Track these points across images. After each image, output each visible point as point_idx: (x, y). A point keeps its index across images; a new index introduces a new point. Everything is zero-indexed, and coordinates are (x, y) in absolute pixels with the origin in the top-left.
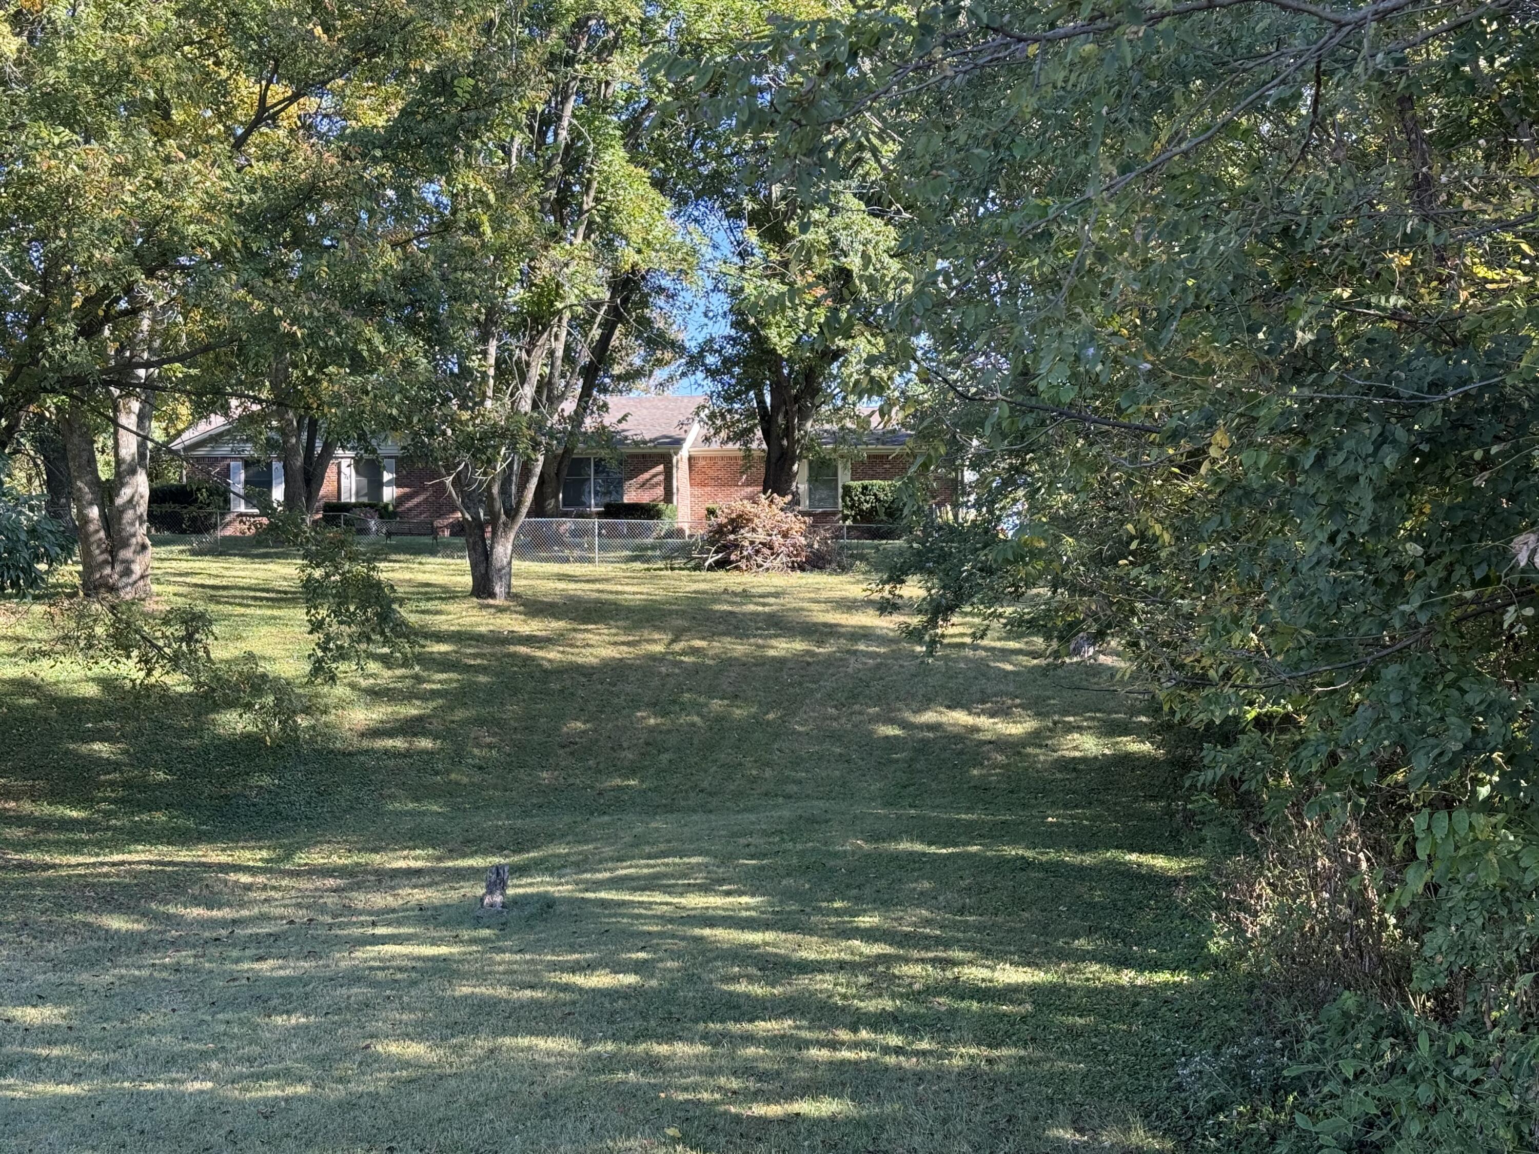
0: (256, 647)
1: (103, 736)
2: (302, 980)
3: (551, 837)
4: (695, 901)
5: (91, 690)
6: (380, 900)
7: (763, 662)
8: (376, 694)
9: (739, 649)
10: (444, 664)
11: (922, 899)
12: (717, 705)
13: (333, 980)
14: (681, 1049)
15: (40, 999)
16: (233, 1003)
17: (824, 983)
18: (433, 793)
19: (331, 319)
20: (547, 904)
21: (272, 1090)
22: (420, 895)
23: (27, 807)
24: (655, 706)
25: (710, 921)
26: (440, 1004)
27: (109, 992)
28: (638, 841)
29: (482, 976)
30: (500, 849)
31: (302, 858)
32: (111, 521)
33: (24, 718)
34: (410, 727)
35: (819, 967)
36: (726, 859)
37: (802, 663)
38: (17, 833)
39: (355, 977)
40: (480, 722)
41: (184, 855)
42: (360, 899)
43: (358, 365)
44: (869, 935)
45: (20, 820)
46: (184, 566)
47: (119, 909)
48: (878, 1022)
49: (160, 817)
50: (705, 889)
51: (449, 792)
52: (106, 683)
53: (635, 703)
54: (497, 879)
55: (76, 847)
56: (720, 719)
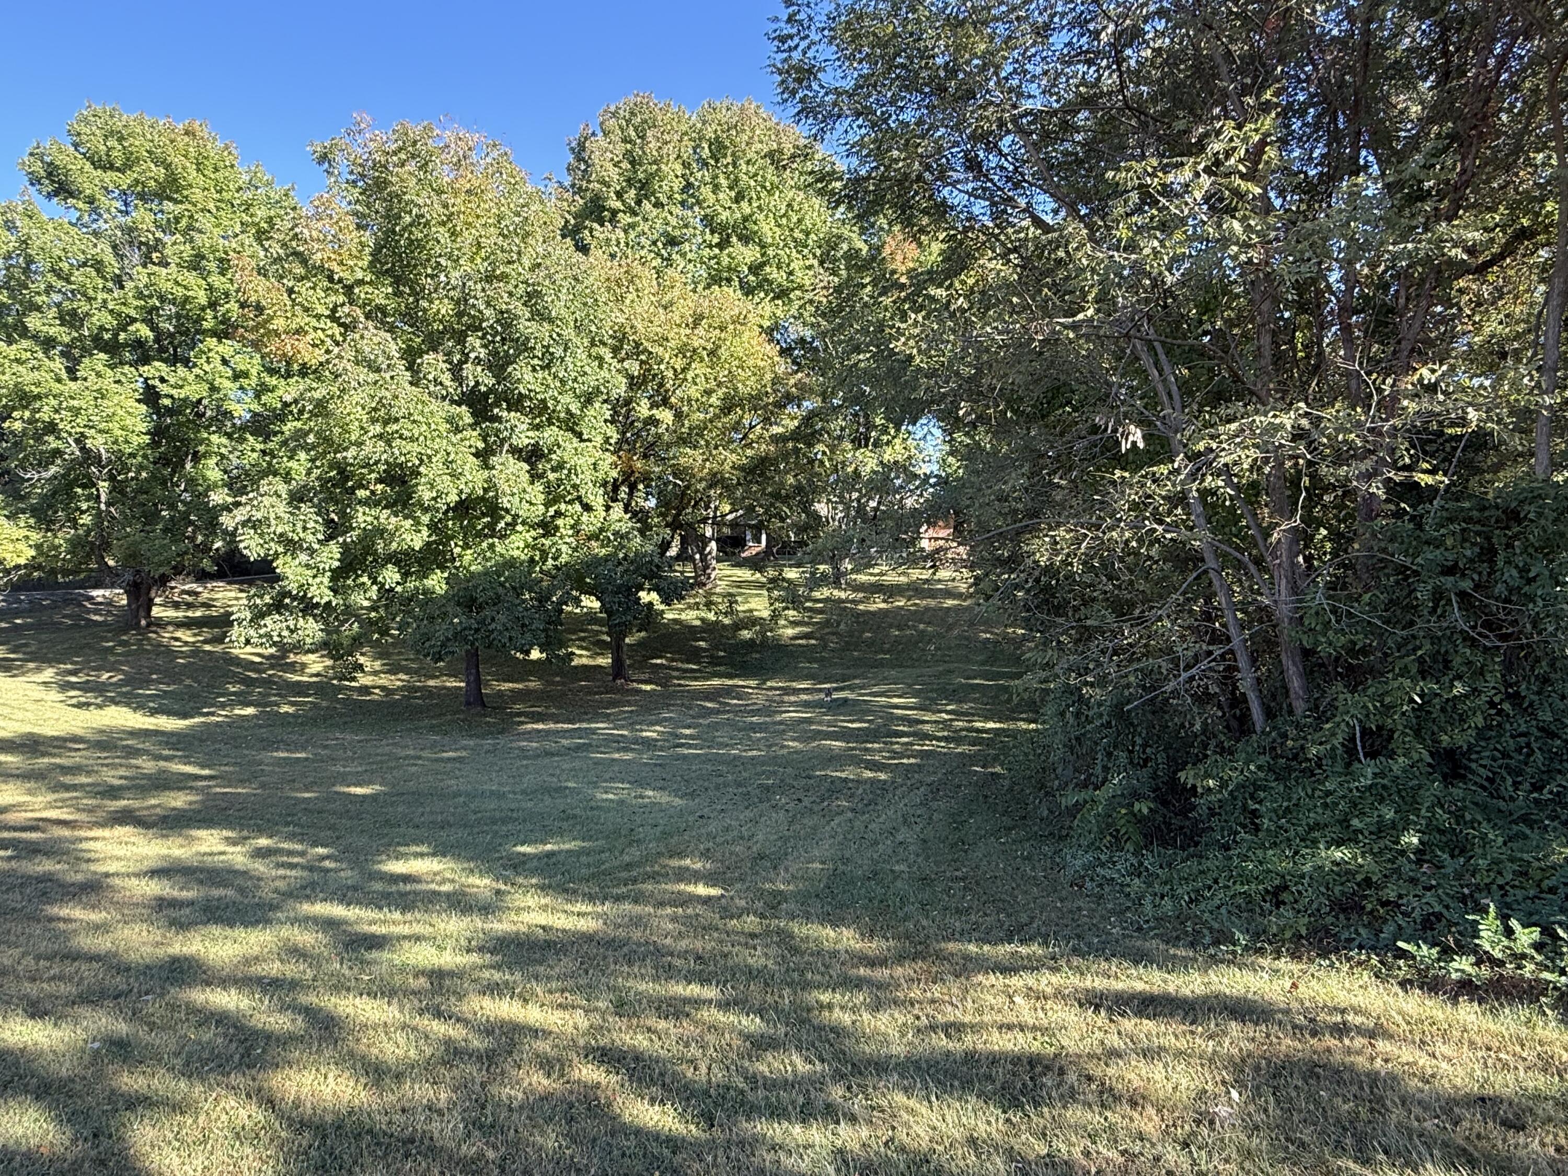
0: (752, 605)
1: (702, 639)
2: (765, 723)
3: (855, 678)
4: (896, 700)
5: (698, 623)
6: (793, 698)
7: (941, 609)
8: (794, 624)
9: (932, 603)
10: (820, 611)
11: (974, 700)
12: (922, 626)
13: (775, 723)
14: (876, 746)
15: (689, 727)
16: (744, 729)
17: (927, 727)
18: (815, 660)
19: (772, 505)
20: (846, 700)
21: (755, 753)
22: (804, 697)
23: (680, 665)
24: (899, 628)
25: (897, 707)
26: (806, 731)
27: (709, 725)
28: (885, 678)
29: (820, 723)
30: (836, 681)
31: (769, 684)
32: (704, 559)
33: (675, 633)
34: (806, 636)
35: (927, 722)
36: (910, 686)
37: (956, 609)
38: (675, 674)
39: (781, 723)
40: (833, 634)
41: (730, 682)
42: (786, 698)
43: (782, 520)
44: (948, 712)
45: (677, 669)
46: (728, 572)
47: (711, 700)
48: (939, 739)
49: (722, 668)
50: (900, 697)
51: (821, 660)
52: (703, 620)
53: (891, 626)
54: (829, 692)
55: (696, 679)
56: (923, 631)
